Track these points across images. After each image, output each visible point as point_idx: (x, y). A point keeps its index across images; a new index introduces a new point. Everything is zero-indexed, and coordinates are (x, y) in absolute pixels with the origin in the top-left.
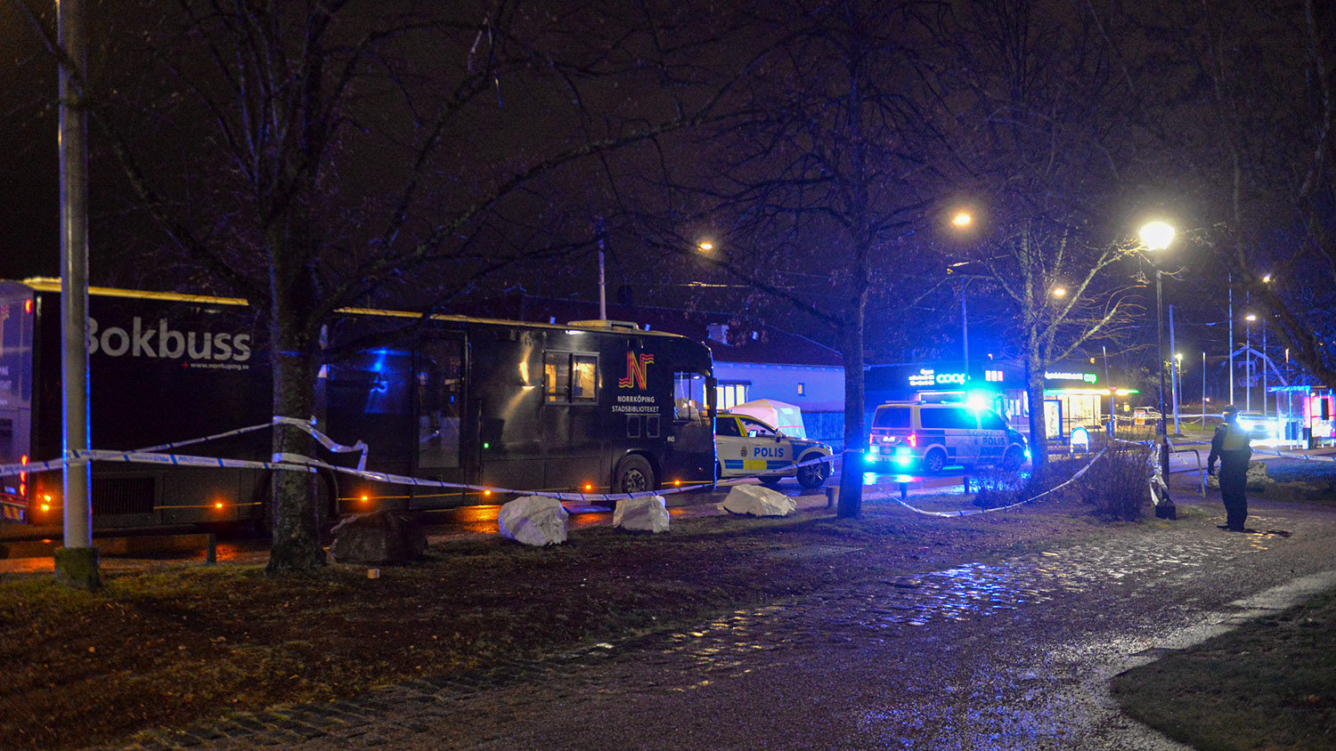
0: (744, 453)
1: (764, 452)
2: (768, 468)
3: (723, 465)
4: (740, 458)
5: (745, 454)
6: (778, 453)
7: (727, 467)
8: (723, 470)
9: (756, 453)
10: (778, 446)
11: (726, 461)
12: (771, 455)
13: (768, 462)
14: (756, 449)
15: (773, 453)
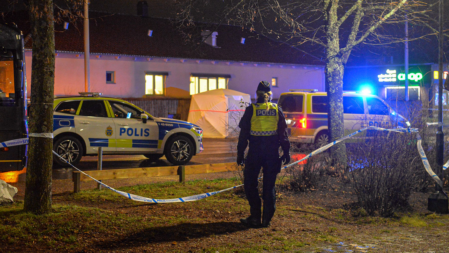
0: (109, 132)
1: (130, 132)
2: (134, 146)
3: (88, 143)
4: (105, 137)
5: (111, 134)
6: (144, 133)
7: (91, 145)
8: (87, 148)
9: (121, 133)
10: (144, 127)
11: (91, 140)
12: (136, 135)
13: (134, 141)
14: (121, 129)
15: (139, 132)
